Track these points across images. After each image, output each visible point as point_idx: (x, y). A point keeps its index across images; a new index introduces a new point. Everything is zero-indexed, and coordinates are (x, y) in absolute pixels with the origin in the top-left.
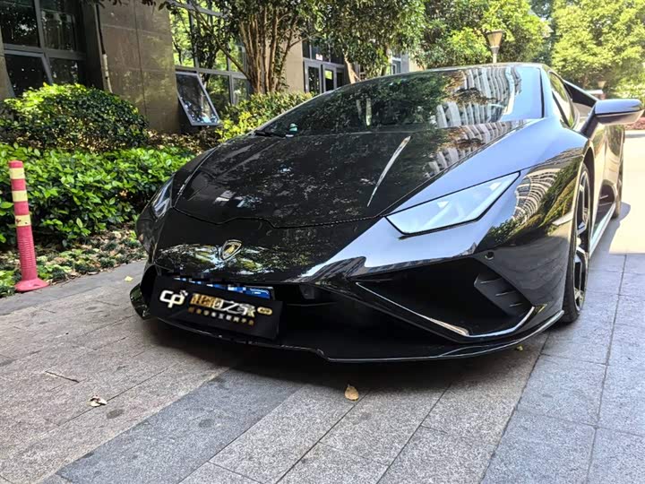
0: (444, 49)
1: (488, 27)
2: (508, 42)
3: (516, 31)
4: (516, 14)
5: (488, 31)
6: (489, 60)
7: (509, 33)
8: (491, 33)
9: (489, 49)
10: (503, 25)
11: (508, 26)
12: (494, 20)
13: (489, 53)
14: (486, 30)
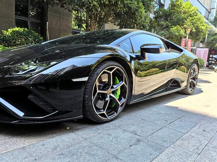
0: (168, 32)
1: (186, 26)
2: (193, 32)
3: (197, 28)
4: (198, 22)
5: (186, 27)
6: (185, 37)
7: (194, 29)
8: (187, 28)
9: (186, 34)
10: (192, 26)
11: (194, 26)
12: (189, 23)
13: (185, 35)
14: (185, 27)
